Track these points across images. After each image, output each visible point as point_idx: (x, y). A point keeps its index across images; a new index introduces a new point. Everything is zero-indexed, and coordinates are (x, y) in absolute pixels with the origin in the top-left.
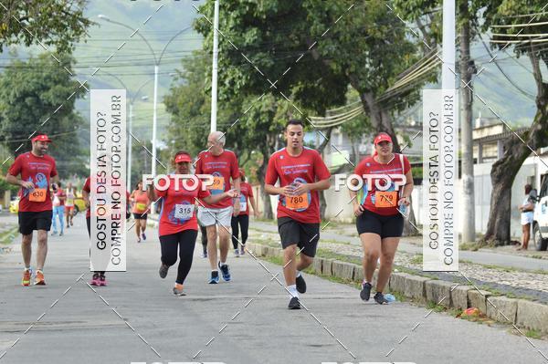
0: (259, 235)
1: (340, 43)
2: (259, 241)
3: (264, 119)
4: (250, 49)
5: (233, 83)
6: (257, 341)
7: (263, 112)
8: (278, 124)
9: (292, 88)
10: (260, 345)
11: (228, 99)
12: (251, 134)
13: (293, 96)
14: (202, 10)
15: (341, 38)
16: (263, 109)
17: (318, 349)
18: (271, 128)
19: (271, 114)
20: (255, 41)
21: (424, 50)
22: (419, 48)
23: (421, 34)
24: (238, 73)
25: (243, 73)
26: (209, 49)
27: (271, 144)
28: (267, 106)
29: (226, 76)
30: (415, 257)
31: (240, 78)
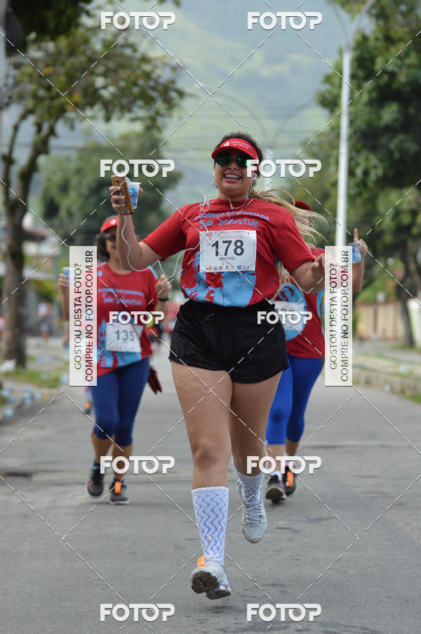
0: (398, 367)
2: (398, 375)
3: (406, 219)
4: (390, 130)
5: (366, 173)
7: (404, 211)
10: (400, 505)
11: (359, 194)
12: (388, 238)
14: (328, 79)
16: (405, 207)
18: (414, 231)
19: (414, 213)
20: (395, 120)
24: (374, 161)
25: (381, 160)
26: (336, 130)
27: (414, 250)
28: (410, 202)
29: (358, 165)
31: (375, 167)
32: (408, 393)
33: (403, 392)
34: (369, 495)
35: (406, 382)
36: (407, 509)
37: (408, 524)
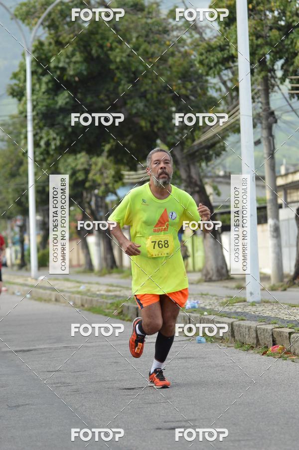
0: (79, 287)
1: (148, 101)
2: (79, 293)
3: (81, 176)
5: (48, 144)
6: (74, 387)
7: (79, 171)
8: (94, 181)
9: (104, 146)
10: (77, 391)
11: (44, 160)
13: (105, 154)
14: (15, 76)
15: (149, 96)
16: (79, 167)
17: (132, 392)
18: (87, 184)
19: (87, 171)
20: (67, 103)
21: (227, 103)
22: (223, 102)
23: (224, 89)
24: (53, 134)
25: (57, 134)
26: (23, 113)
27: (88, 200)
28: (82, 164)
29: (41, 138)
30: (225, 300)
31: (54, 139)
32: (86, 306)
33: (83, 305)
34: (54, 385)
35: (85, 297)
36: (82, 393)
37: (83, 405)
